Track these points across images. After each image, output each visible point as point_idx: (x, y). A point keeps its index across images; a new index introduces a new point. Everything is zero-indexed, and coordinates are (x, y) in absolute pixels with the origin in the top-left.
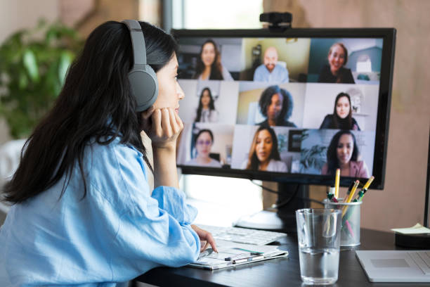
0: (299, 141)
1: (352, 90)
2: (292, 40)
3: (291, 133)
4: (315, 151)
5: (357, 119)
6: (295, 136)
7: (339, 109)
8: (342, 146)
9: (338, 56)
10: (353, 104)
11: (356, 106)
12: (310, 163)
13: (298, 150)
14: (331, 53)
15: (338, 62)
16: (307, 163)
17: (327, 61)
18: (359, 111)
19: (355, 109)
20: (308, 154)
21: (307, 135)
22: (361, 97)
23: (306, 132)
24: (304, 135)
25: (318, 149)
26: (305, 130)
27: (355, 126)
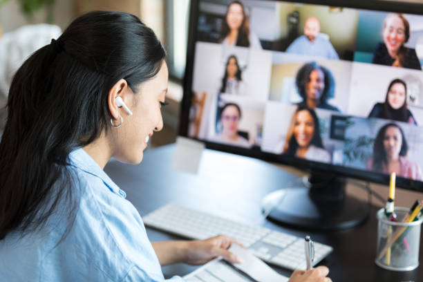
0: (343, 128)
1: (409, 77)
3: (334, 118)
4: (362, 142)
5: (413, 110)
6: (338, 123)
7: (391, 97)
8: (388, 138)
9: (395, 31)
10: (409, 93)
11: (413, 96)
12: (356, 155)
13: (341, 138)
14: (385, 26)
15: (396, 39)
16: (352, 155)
17: (382, 37)
18: (417, 102)
19: (412, 99)
20: (353, 145)
21: (353, 123)
22: (420, 86)
23: (352, 120)
24: (348, 123)
25: (366, 141)
26: (350, 117)
27: (411, 119)
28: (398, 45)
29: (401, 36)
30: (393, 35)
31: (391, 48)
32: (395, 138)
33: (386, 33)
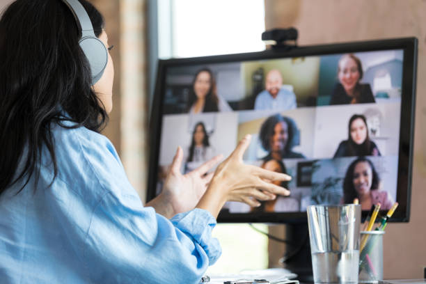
0: (310, 174)
1: (370, 111)
2: (298, 60)
3: (300, 166)
4: (329, 184)
6: (304, 169)
7: (354, 135)
8: (358, 176)
9: (349, 71)
11: (374, 128)
12: (323, 198)
13: (308, 184)
15: (351, 78)
16: (319, 199)
18: (378, 134)
19: (374, 132)
20: (320, 188)
21: (319, 166)
22: (380, 118)
23: (317, 164)
24: (314, 167)
25: (332, 181)
26: (316, 161)
27: (375, 151)
28: (354, 82)
29: (355, 74)
30: (348, 76)
31: (347, 87)
32: (365, 174)
33: (341, 76)
